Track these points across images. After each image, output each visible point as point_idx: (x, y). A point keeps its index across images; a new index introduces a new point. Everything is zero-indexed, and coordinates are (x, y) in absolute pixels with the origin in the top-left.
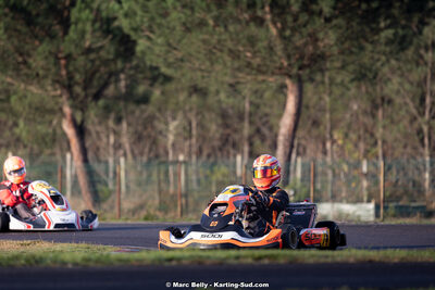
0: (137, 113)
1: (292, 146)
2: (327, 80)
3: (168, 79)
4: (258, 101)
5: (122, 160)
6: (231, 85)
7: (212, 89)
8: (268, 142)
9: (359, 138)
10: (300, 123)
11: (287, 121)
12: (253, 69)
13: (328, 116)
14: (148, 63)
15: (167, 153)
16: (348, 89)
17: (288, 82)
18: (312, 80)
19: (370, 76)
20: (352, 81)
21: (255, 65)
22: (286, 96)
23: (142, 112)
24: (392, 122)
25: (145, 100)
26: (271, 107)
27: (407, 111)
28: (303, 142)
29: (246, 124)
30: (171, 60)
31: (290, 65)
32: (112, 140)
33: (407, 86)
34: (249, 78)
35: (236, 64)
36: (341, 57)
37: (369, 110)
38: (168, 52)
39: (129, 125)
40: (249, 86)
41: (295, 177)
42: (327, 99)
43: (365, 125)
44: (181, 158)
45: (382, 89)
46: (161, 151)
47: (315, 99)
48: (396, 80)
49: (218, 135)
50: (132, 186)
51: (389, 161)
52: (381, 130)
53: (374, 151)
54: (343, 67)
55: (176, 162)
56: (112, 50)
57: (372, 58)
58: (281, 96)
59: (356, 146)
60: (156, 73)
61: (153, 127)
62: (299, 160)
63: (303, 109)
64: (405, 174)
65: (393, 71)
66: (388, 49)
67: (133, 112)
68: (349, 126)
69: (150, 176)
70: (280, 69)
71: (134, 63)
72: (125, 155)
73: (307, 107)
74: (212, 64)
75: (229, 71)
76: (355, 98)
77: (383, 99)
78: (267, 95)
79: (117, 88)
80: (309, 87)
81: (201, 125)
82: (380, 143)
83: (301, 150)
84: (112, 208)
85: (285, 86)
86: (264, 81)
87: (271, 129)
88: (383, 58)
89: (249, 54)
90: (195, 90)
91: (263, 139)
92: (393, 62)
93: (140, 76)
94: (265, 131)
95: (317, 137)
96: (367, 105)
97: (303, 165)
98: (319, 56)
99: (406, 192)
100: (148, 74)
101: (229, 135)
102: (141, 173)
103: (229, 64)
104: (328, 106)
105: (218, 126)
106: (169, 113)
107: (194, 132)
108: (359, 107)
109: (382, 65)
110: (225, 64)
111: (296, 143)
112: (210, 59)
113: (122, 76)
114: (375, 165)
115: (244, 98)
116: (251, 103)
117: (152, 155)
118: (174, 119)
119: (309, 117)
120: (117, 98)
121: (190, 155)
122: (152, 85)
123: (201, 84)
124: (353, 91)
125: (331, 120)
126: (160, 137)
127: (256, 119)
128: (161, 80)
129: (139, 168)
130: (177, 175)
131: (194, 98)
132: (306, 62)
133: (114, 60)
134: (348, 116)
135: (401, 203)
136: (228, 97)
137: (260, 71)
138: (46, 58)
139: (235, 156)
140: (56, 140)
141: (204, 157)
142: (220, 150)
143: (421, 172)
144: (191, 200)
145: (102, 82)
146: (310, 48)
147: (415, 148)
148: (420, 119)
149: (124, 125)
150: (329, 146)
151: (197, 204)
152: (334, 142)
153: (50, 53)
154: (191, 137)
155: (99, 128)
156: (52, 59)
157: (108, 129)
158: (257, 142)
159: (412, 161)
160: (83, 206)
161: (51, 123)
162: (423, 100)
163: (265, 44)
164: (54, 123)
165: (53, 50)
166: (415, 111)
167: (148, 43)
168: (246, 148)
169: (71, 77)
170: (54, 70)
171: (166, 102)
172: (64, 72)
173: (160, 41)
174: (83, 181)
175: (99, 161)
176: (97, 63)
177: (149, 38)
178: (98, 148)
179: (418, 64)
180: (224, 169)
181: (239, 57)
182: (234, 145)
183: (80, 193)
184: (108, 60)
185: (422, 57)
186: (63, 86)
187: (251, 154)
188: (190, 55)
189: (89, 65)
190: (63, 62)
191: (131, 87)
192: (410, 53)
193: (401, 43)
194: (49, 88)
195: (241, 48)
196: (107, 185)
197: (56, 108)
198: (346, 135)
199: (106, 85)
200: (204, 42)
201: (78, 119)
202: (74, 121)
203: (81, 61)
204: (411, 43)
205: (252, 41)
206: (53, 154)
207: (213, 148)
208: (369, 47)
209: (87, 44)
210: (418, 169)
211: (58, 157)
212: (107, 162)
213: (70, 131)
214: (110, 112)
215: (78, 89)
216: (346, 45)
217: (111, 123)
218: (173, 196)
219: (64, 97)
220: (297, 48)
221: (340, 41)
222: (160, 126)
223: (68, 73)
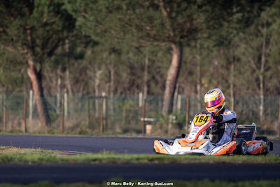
0: (76, 65)
1: (175, 88)
2: (198, 45)
3: (96, 43)
4: (154, 58)
5: (66, 95)
6: (137, 48)
7: (125, 50)
8: (160, 85)
9: (218, 83)
10: (181, 73)
11: (172, 71)
12: (151, 38)
13: (198, 68)
14: (84, 33)
15: (94, 91)
17: (173, 46)
18: (189, 45)
19: (226, 43)
20: (215, 46)
21: (152, 36)
22: (172, 55)
23: (79, 64)
24: (240, 73)
25: (81, 56)
26: (162, 62)
27: (250, 66)
28: (182, 85)
29: (146, 73)
30: (98, 31)
31: (175, 35)
32: (59, 82)
33: (250, 50)
34: (148, 43)
35: (140, 35)
36: (208, 31)
37: (225, 64)
38: (96, 26)
39: (70, 72)
40: (147, 49)
41: (177, 107)
42: (198, 57)
43: (222, 75)
44: (104, 94)
45: (234, 52)
46: (91, 90)
47: (190, 57)
48: (243, 46)
49: (127, 80)
50: (72, 112)
51: (237, 98)
52: (232, 78)
53: (228, 91)
54: (209, 37)
55: (101, 97)
56: (61, 24)
57: (228, 32)
58: (169, 56)
60: (88, 39)
61: (86, 74)
62: (180, 97)
63: (183, 64)
64: (248, 107)
65: (241, 40)
66: (238, 26)
67: (73, 65)
68: (212, 76)
69: (83, 106)
70: (168, 38)
71: (75, 32)
72: (67, 92)
73: (186, 63)
74: (125, 34)
75: (135, 39)
76: (216, 57)
77: (234, 58)
78: (160, 54)
79: (63, 49)
80: (187, 50)
81: (117, 73)
82: (232, 86)
83: (181, 90)
84: (58, 126)
85: (171, 49)
86: (158, 45)
87: (162, 76)
88: (235, 32)
89: (148, 28)
90: (114, 51)
91: (157, 83)
92: (241, 34)
93: (78, 41)
94: (158, 77)
95: (191, 82)
96: (223, 62)
97: (182, 100)
98: (193, 30)
99: (248, 118)
100: (84, 40)
101: (134, 80)
102: (77, 104)
103: (135, 34)
104: (199, 62)
105: (128, 74)
106: (96, 65)
107: (112, 78)
108: (219, 63)
109: (234, 36)
110: (133, 34)
111: (177, 85)
112: (123, 31)
113: (67, 41)
114: (229, 101)
115: (145, 56)
116: (149, 60)
117: (85, 92)
118: (99, 69)
119: (186, 69)
120: (63, 55)
121: (109, 93)
122: (86, 47)
123: (117, 47)
124: (215, 53)
125: (201, 71)
126: (90, 81)
127: (152, 70)
128: (91, 44)
129: (76, 101)
130: (101, 105)
131: (113, 56)
132: (185, 34)
133: (62, 31)
134: (211, 69)
136: (135, 55)
137: (155, 40)
138: (18, 29)
139: (138, 94)
140: (23, 82)
141: (118, 95)
142: (129, 89)
143: (257, 105)
144: (109, 122)
145: (54, 45)
146: (188, 25)
147: (254, 90)
148: (257, 71)
149: (67, 73)
150: (198, 87)
151: (113, 124)
152: (202, 85)
153: (21, 26)
154: (110, 81)
155: (51, 75)
156: (22, 30)
157: (57, 75)
158: (153, 85)
159: (252, 98)
160: (40, 125)
161: (20, 70)
162: (260, 59)
163: (159, 21)
164: (23, 70)
165: (23, 24)
166: (254, 66)
167: (84, 20)
168: (146, 89)
169: (33, 41)
170: (23, 37)
171: (95, 58)
172: (29, 38)
173: (91, 18)
174: (40, 109)
175: (51, 96)
176: (51, 32)
177: (84, 17)
178: (50, 88)
179: (257, 36)
180: (131, 102)
181: (142, 30)
182: (138, 87)
183: (38, 116)
184: (58, 31)
185: (259, 31)
186: (29, 47)
187: (149, 93)
188: (111, 28)
189: (46, 34)
190: (29, 31)
191: (72, 49)
192: (252, 28)
193: (247, 23)
194: (20, 48)
195: (143, 24)
196: (55, 111)
197: (24, 61)
198: (210, 81)
199: (56, 47)
200: (120, 19)
201: (38, 69)
202: (35, 70)
203: (40, 31)
204: (253, 22)
205: (151, 19)
206: (21, 91)
207: (124, 88)
208: (226, 24)
209: (45, 20)
210: (256, 103)
211: (25, 93)
212: (56, 97)
213: (32, 76)
214: (58, 64)
215: (38, 49)
216: (211, 23)
217: (59, 72)
218: (98, 119)
219: (29, 55)
220: (179, 24)
221: (207, 21)
222: (90, 73)
223: (32, 38)
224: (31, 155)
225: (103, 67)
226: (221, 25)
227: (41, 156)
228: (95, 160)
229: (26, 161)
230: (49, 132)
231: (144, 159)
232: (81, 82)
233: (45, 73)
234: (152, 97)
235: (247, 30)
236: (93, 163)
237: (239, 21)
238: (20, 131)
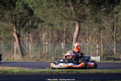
0: (34, 31)
2: (87, 22)
3: (43, 21)
4: (68, 28)
6: (60, 23)
7: (55, 24)
8: (71, 39)
9: (96, 38)
10: (80, 34)
11: (76, 34)
12: (66, 19)
13: (87, 32)
14: (37, 17)
15: (42, 42)
16: (93, 25)
17: (76, 22)
18: (83, 22)
19: (99, 21)
20: (94, 22)
21: (67, 18)
22: (76, 26)
23: (36, 30)
24: (105, 34)
25: (36, 27)
26: (71, 29)
27: (109, 31)
28: (80, 39)
29: (65, 34)
30: (44, 16)
31: (77, 18)
32: (27, 38)
33: (109, 24)
34: (65, 21)
35: (62, 17)
36: (91, 16)
37: (99, 30)
38: (43, 14)
39: (32, 34)
40: (65, 23)
42: (87, 27)
43: (97, 35)
44: (46, 43)
45: (102, 25)
46: (41, 42)
47: (84, 27)
48: (106, 22)
49: (57, 37)
50: (33, 51)
51: (104, 45)
52: (102, 36)
53: (100, 42)
54: (91, 19)
55: (45, 45)
56: (27, 13)
57: (100, 16)
58: (74, 27)
59: (95, 40)
60: (39, 20)
61: (39, 35)
63: (80, 30)
64: (109, 49)
65: (105, 20)
66: (104, 14)
67: (33, 31)
68: (93, 35)
69: (38, 48)
70: (74, 19)
71: (33, 17)
72: (31, 43)
73: (82, 30)
74: (55, 17)
75: (60, 19)
76: (95, 27)
77: (103, 27)
78: (70, 26)
79: (28, 24)
80: (82, 24)
81: (52, 34)
82: (102, 40)
83: (80, 41)
84: (27, 57)
85: (75, 24)
86: (69, 22)
87: (71, 36)
88: (103, 16)
89: (65, 15)
90: (50, 25)
91: (69, 38)
92: (105, 17)
93: (35, 21)
94: (70, 36)
95: (84, 38)
96: (98, 29)
98: (85, 15)
99: (109, 54)
100: (37, 20)
101: (59, 37)
102: (35, 48)
103: (60, 17)
104: (87, 29)
105: (57, 35)
106: (43, 31)
107: (50, 36)
108: (96, 30)
109: (102, 18)
110: (59, 17)
111: (78, 40)
112: (54, 16)
113: (30, 21)
114: (100, 46)
115: (64, 27)
116: (66, 28)
117: (38, 43)
118: (44, 33)
119: (82, 32)
120: (29, 27)
121: (49, 43)
122: (38, 23)
123: (52, 23)
124: (94, 25)
125: (88, 33)
126: (40, 38)
127: (67, 33)
128: (41, 22)
129: (35, 46)
130: (45, 48)
131: (50, 27)
132: (81, 17)
133: (28, 16)
134: (93, 32)
135: (107, 57)
136: (59, 27)
137: (68, 20)
138: (9, 15)
139: (61, 43)
140: (12, 38)
141: (53, 43)
142: (57, 41)
143: (113, 48)
144: (49, 55)
145: (24, 22)
146: (82, 13)
147: (111, 41)
148: (113, 33)
149: (31, 34)
150: (87, 40)
151: (51, 56)
152: (89, 39)
153: (10, 14)
154: (49, 38)
155: (24, 35)
156: (11, 16)
157: (26, 35)
158: (68, 39)
159: (111, 45)
160: (19, 57)
161: (10, 33)
162: (114, 28)
163: (70, 12)
164: (11, 33)
165: (11, 13)
166: (111, 31)
167: (37, 12)
168: (64, 41)
169: (16, 21)
170: (11, 19)
171: (42, 28)
172: (14, 19)
173: (41, 11)
174: (19, 50)
175: (24, 44)
176: (23, 17)
177: (38, 10)
178: (23, 41)
179: (112, 18)
180: (58, 47)
181: (62, 15)
182: (61, 40)
183: (18, 53)
184: (26, 16)
185: (113, 16)
186: (14, 23)
187: (66, 43)
188: (49, 15)
189: (21, 17)
190: (14, 16)
191: (32, 24)
192: (110, 15)
193: (108, 12)
194: (10, 24)
195: (63, 13)
196: (26, 51)
197: (12, 29)
198: (92, 38)
199: (25, 23)
200: (53, 11)
201: (18, 33)
202: (16, 33)
203: (19, 16)
204: (110, 12)
205: (66, 11)
206: (11, 42)
207: (55, 41)
208: (99, 13)
209: (20, 12)
210: (112, 47)
211: (12, 43)
212: (26, 45)
213: (15, 36)
214: (27, 30)
215: (18, 24)
216: (92, 12)
217: (27, 34)
218: (44, 54)
219: (14, 26)
220: (79, 13)
221: (91, 11)
222: (40, 34)
223: (15, 20)
224: (16, 70)
225: (46, 32)
226: (97, 13)
227: (20, 71)
228: (43, 72)
229: (14, 73)
230: (23, 60)
231: (64, 71)
232: (37, 38)
233: (21, 34)
234: (67, 45)
235: (108, 15)
236: (42, 73)
237: (104, 12)
238: (11, 60)
